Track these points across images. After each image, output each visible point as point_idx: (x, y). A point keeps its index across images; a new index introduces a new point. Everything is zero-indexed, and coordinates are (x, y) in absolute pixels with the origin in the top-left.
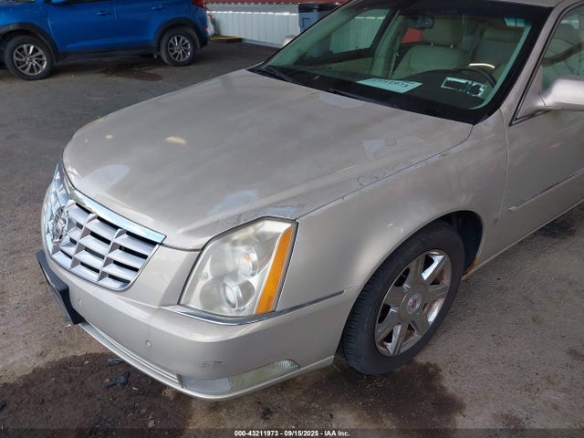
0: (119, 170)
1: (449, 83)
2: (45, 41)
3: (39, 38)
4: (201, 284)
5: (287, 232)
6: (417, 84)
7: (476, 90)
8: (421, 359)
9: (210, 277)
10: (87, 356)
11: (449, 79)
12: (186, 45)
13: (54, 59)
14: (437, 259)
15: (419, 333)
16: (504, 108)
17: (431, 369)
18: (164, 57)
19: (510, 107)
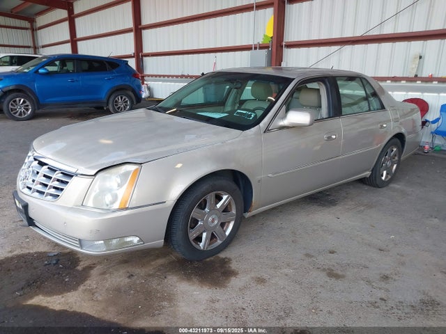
0: (60, 145)
1: (238, 113)
2: (32, 96)
3: (28, 95)
4: (93, 195)
5: (136, 170)
6: (226, 115)
7: (250, 116)
8: (222, 255)
9: (98, 191)
10: (36, 253)
11: (239, 111)
12: (126, 102)
13: (36, 108)
14: (225, 197)
15: (220, 240)
16: (262, 124)
17: (226, 260)
18: (111, 109)
19: (265, 124)
